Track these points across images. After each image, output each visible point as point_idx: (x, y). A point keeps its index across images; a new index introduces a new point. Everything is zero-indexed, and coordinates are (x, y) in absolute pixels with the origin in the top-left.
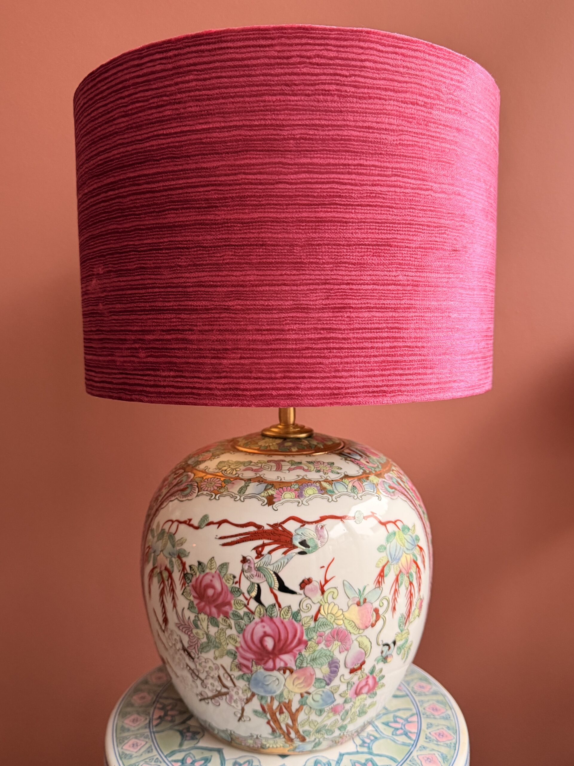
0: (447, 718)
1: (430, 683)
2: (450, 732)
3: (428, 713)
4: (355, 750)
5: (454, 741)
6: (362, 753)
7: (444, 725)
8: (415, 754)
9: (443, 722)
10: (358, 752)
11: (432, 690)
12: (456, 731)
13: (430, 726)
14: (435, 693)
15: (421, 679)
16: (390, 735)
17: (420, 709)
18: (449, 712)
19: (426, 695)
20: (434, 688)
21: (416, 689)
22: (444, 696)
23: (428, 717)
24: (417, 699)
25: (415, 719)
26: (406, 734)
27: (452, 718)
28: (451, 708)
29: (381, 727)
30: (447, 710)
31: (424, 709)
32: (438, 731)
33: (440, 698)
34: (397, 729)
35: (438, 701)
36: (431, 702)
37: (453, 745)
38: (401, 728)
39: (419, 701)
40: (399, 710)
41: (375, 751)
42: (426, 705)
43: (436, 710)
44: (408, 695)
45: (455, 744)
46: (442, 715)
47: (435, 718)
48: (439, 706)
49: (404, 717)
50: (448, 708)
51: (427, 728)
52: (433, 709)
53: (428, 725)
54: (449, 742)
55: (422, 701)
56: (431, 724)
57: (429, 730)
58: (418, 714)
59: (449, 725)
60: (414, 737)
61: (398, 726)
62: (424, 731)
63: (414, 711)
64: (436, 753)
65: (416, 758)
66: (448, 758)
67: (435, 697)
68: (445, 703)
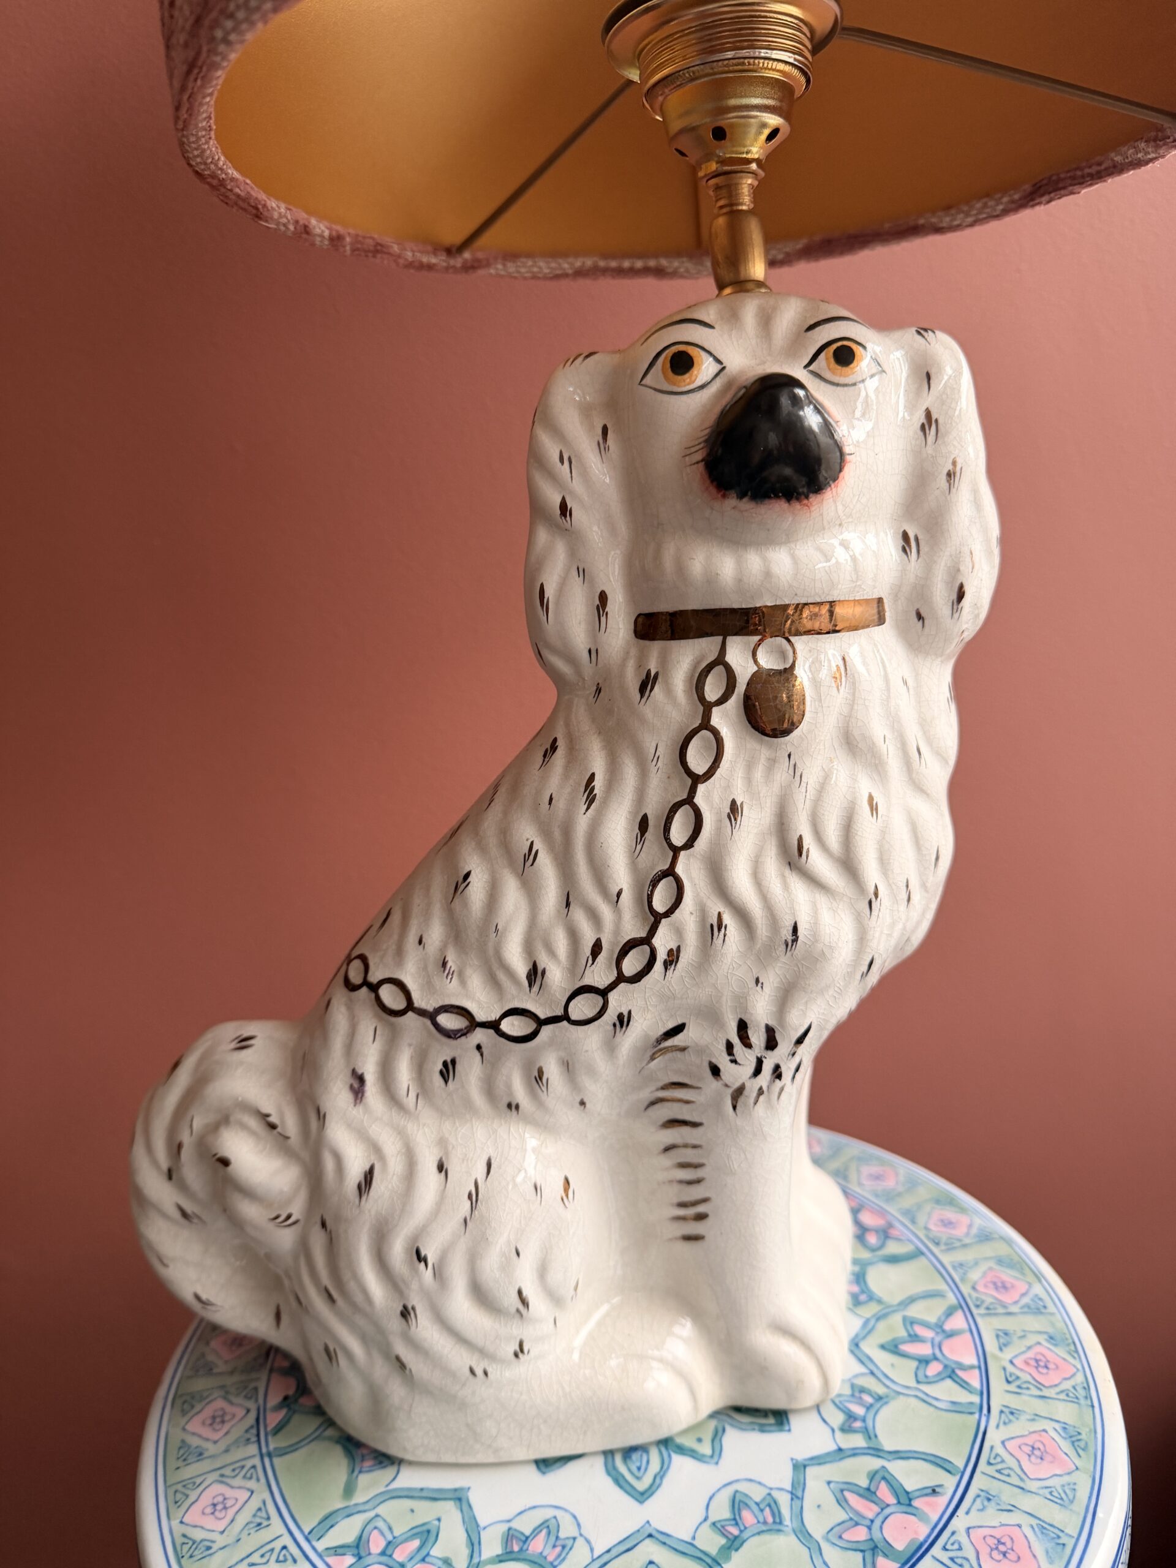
0: (1037, 1309)
1: (963, 1210)
2: (1061, 1352)
3: (989, 1300)
4: (833, 1447)
5: (1079, 1378)
6: (855, 1453)
7: (1040, 1333)
8: (994, 1437)
9: (1033, 1323)
10: (840, 1453)
11: (974, 1231)
12: (1075, 1349)
13: (1004, 1338)
14: (985, 1237)
15: (938, 1202)
16: (913, 1383)
17: (966, 1289)
18: (1037, 1289)
19: (965, 1246)
20: (978, 1222)
21: (936, 1229)
22: (1009, 1242)
23: (990, 1312)
24: (946, 1259)
25: (958, 1321)
26: (951, 1373)
27: (1051, 1308)
28: (1039, 1277)
29: (883, 1359)
30: (1030, 1284)
31: (974, 1288)
32: (1030, 1354)
33: (1002, 1250)
34: (924, 1361)
35: (1000, 1261)
36: (983, 1267)
37: (1082, 1393)
38: (936, 1359)
39: (954, 1267)
40: (911, 1300)
41: (888, 1444)
42: (975, 1275)
43: (1004, 1287)
44: (922, 1253)
45: (1087, 1388)
46: (1026, 1300)
47: (1010, 1314)
48: (1007, 1275)
49: (932, 1319)
50: (1031, 1278)
51: (1001, 1349)
52: (997, 1288)
53: (998, 1336)
54: (1067, 1385)
55: (961, 1265)
56: (1006, 1334)
57: (1007, 1354)
58: (963, 1305)
59: (1051, 1330)
60: (975, 1382)
61: (925, 1350)
62: (996, 1358)
63: (952, 1299)
64: (1048, 1426)
65: (999, 1449)
66: (1083, 1436)
67: (987, 1250)
68: (1019, 1265)
